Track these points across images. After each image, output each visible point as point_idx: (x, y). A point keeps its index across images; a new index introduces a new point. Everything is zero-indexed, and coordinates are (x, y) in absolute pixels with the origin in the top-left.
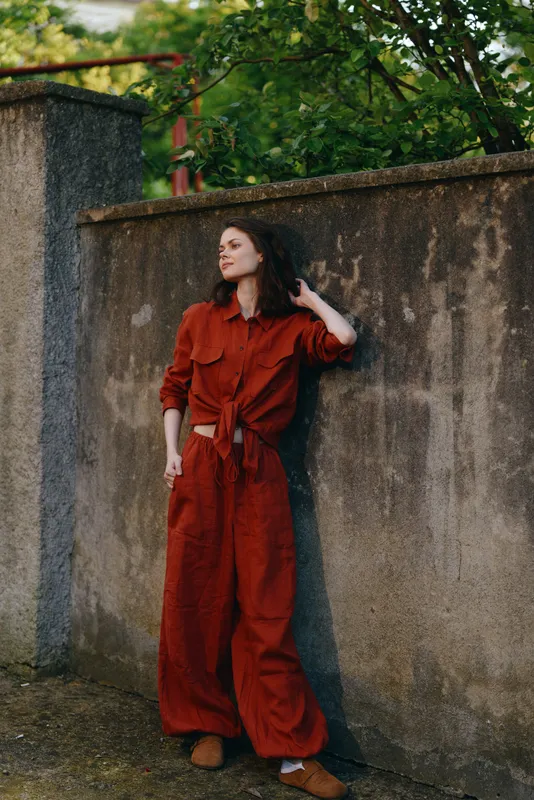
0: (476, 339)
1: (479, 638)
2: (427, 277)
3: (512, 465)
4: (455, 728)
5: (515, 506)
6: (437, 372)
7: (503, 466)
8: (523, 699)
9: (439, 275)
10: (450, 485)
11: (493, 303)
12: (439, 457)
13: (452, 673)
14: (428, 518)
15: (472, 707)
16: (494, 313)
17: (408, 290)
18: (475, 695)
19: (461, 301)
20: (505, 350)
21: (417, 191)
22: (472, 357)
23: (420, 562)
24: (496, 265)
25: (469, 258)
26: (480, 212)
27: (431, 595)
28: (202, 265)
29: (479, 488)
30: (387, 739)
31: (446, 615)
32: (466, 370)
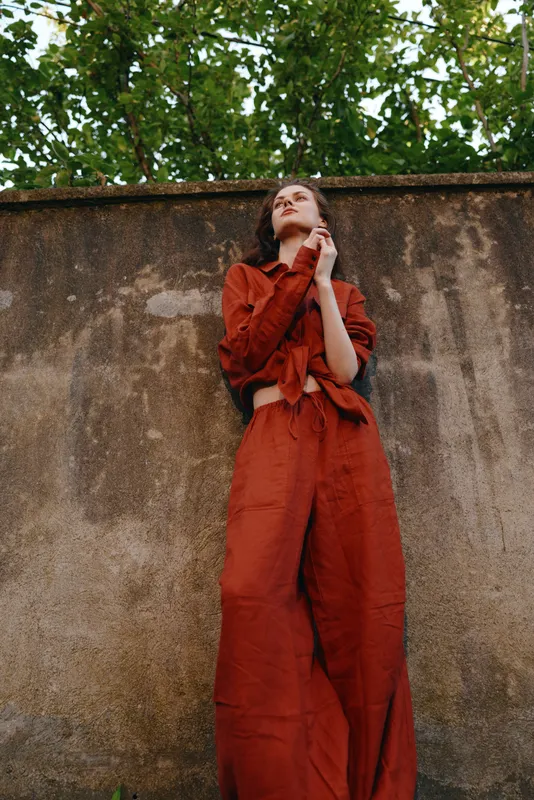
0: (476, 314)
2: (409, 263)
6: (436, 344)
9: (422, 261)
10: (474, 450)
11: (489, 285)
12: (453, 422)
13: (518, 665)
14: (451, 488)
16: (492, 292)
17: (388, 273)
19: (453, 284)
20: (512, 322)
21: (385, 198)
22: (476, 330)
23: (449, 538)
24: (484, 256)
25: (454, 250)
26: (457, 215)
27: (470, 574)
28: (99, 252)
29: (511, 450)
30: (432, 781)
31: (496, 595)
32: (471, 340)
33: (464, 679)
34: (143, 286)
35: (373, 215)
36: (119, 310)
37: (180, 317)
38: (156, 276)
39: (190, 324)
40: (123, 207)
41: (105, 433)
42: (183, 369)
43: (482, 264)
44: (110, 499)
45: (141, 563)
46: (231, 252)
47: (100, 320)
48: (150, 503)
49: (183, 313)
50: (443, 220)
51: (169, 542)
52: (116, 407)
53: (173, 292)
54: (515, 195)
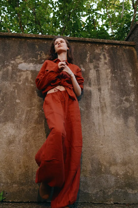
0: (103, 76)
1: (113, 152)
3: (117, 105)
4: (107, 181)
5: (119, 115)
6: (92, 83)
7: (114, 105)
8: (128, 167)
9: (91, 61)
10: (99, 110)
11: (107, 69)
12: (95, 103)
13: (105, 164)
14: (93, 119)
15: (113, 173)
16: (107, 71)
17: (82, 64)
18: (113, 169)
19: (98, 68)
20: (112, 79)
21: (83, 44)
22: (103, 80)
23: (91, 132)
24: (106, 61)
25: (99, 59)
26: (101, 50)
27: (96, 141)
28: (6, 51)
29: (108, 111)
30: (82, 191)
31: (102, 146)
32: (101, 83)
33: (92, 167)
34: (18, 61)
35: (80, 48)
36: (10, 67)
37: (27, 70)
38: (21, 59)
39: (30, 72)
40: (14, 39)
41: (5, 100)
42: (27, 84)
43: (106, 63)
44: (5, 117)
45: (12, 134)
46: (42, 54)
47: (5, 69)
48: (16, 119)
49: (28, 69)
50: (97, 51)
51: (20, 129)
52: (8, 93)
53: (25, 64)
54: (115, 47)
